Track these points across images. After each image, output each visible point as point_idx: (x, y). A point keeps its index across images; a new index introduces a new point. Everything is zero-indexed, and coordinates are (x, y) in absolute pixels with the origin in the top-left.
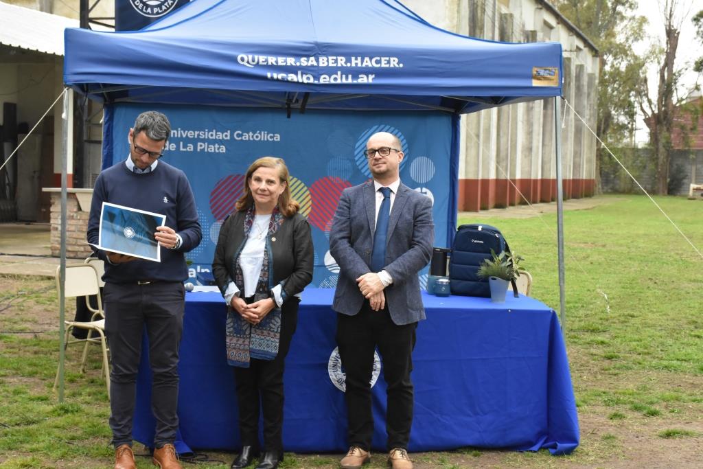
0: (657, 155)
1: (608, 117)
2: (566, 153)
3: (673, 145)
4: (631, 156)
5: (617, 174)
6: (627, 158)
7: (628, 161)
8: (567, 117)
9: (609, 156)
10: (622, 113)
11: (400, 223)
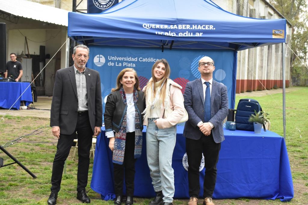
2: (278, 69)
4: (305, 70)
5: (299, 78)
6: (303, 71)
7: (304, 72)
8: (278, 54)
9: (296, 70)
10: (301, 52)
11: (216, 98)
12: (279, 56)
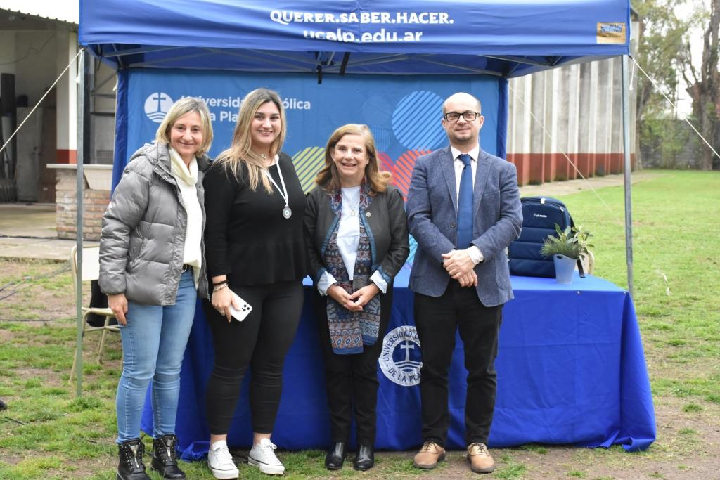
0: (701, 127)
1: (649, 86)
2: (605, 126)
3: (718, 116)
4: (672, 128)
5: (659, 147)
6: (668, 131)
7: (670, 133)
8: (605, 87)
9: (650, 129)
10: (663, 82)
11: (486, 194)
12: (608, 94)
